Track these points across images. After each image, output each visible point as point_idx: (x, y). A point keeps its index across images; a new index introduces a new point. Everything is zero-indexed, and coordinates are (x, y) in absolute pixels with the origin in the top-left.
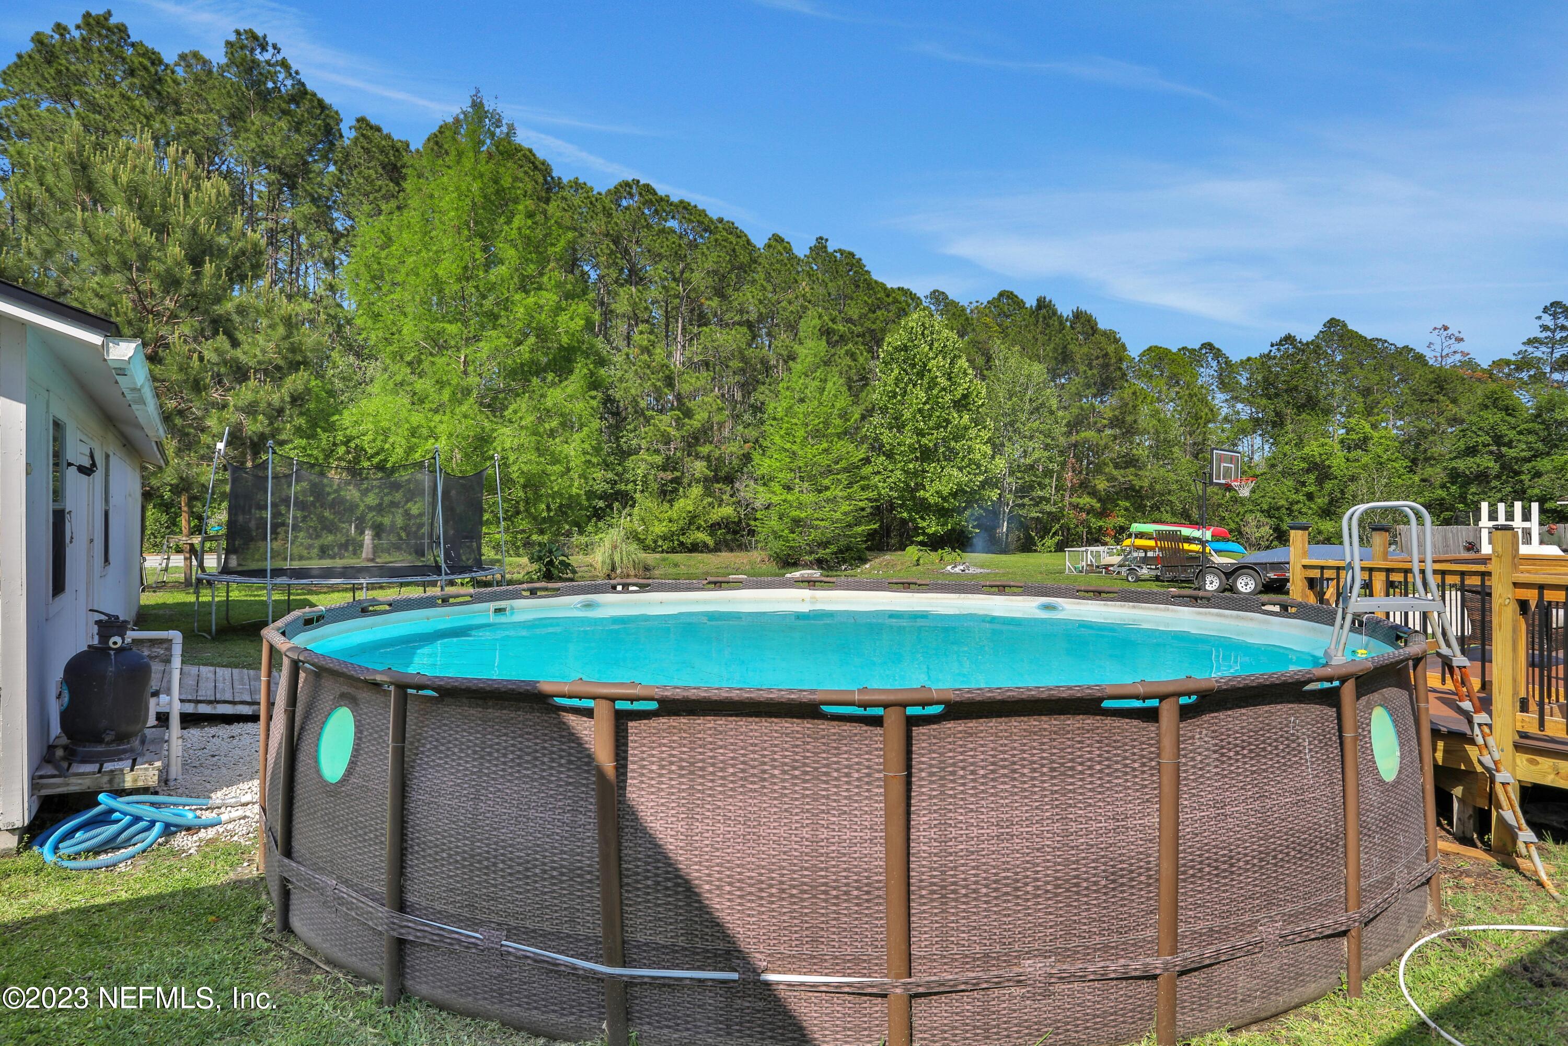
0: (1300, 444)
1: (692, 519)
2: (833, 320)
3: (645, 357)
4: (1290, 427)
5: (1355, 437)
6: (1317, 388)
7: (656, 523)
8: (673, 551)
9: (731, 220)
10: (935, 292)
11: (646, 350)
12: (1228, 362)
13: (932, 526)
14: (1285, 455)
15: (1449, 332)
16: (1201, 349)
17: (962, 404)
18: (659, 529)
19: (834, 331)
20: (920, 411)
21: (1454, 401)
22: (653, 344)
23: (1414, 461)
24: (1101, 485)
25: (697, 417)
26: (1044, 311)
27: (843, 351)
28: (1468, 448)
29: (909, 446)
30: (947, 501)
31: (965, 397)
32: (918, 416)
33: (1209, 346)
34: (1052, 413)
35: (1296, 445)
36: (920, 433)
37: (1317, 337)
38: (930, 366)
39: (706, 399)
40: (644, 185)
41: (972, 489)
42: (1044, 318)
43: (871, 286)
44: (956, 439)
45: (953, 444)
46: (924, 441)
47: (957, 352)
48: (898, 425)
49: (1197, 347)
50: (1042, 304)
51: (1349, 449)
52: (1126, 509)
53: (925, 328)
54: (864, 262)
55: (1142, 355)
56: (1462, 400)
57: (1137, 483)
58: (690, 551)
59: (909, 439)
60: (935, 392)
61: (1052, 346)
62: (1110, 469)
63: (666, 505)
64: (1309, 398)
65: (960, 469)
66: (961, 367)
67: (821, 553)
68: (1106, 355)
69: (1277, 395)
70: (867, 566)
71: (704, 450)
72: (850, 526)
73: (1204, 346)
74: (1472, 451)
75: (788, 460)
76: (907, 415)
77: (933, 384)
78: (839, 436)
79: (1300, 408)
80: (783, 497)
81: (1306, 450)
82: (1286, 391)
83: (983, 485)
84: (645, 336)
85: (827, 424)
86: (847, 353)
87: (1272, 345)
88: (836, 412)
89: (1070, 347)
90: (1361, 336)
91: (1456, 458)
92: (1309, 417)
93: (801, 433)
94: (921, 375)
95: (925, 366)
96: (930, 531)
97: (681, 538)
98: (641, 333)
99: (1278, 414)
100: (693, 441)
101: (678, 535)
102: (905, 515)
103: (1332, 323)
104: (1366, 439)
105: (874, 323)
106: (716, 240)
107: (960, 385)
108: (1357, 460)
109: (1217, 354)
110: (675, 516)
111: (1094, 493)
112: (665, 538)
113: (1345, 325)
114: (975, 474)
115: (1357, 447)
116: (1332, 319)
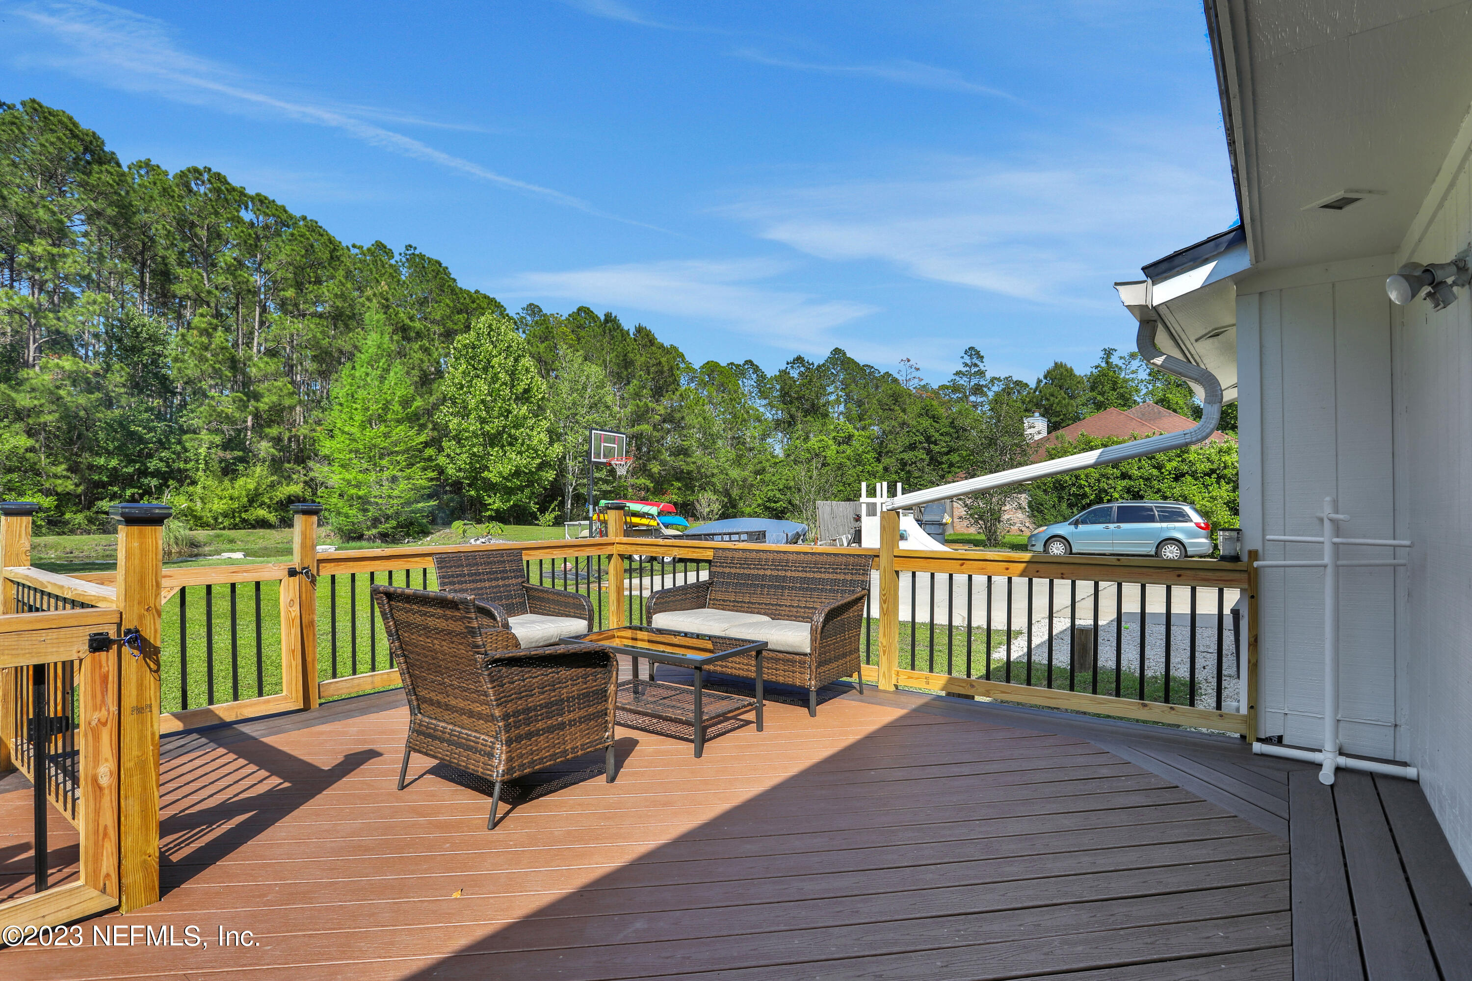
0: (807, 439)
1: (253, 499)
2: (411, 319)
3: (205, 339)
4: (800, 426)
5: (842, 435)
6: (818, 398)
7: (216, 500)
8: (235, 527)
9: (315, 219)
10: (531, 305)
11: (204, 332)
12: (763, 377)
13: (496, 503)
14: (796, 447)
15: (910, 363)
16: (744, 365)
17: (525, 397)
18: (219, 506)
19: (410, 328)
20: (483, 401)
21: (904, 411)
22: (215, 329)
23: (880, 454)
24: (655, 468)
25: (266, 400)
26: (609, 324)
27: (417, 346)
28: (911, 445)
29: (474, 432)
30: (510, 481)
31: (526, 391)
32: (481, 406)
33: (749, 362)
34: (608, 407)
35: (804, 440)
36: (483, 421)
37: (826, 361)
38: (493, 363)
39: (276, 384)
40: (215, 174)
41: (530, 470)
42: (610, 330)
43: (454, 291)
44: (516, 427)
45: (513, 431)
46: (487, 428)
47: (520, 352)
48: (465, 413)
49: (741, 363)
50: (609, 318)
51: (839, 444)
52: (679, 489)
53: (492, 330)
54: (450, 270)
55: (702, 368)
56: (908, 410)
57: (685, 468)
58: (254, 527)
59: (473, 425)
60: (497, 386)
61: (615, 353)
62: (666, 456)
63: (227, 483)
64: (813, 405)
65: (520, 453)
66: (523, 366)
67: (383, 527)
68: (660, 363)
69: (791, 402)
70: (428, 539)
71: (274, 431)
72: (408, 503)
73: (747, 362)
74: (912, 447)
75: (348, 442)
76: (472, 403)
77: (495, 378)
78: (399, 422)
79: (807, 413)
80: (341, 476)
81: (809, 444)
82: (797, 399)
83: (540, 467)
84: (205, 320)
85: (386, 408)
86: (421, 347)
87: (788, 364)
88: (397, 399)
89: (630, 355)
90: (856, 362)
91: (903, 451)
92: (812, 419)
93: (358, 417)
94: (485, 370)
95: (489, 362)
96: (495, 507)
97: (243, 515)
98: (202, 315)
99: (792, 417)
100: (261, 422)
101: (240, 512)
102: (473, 493)
103: (837, 351)
104: (850, 437)
105: (456, 324)
106: (292, 235)
107: (522, 381)
108: (844, 452)
109: (756, 369)
110: (236, 494)
111: (651, 476)
112: (225, 515)
113: (844, 354)
114: (533, 458)
115: (844, 442)
116: (837, 348)
